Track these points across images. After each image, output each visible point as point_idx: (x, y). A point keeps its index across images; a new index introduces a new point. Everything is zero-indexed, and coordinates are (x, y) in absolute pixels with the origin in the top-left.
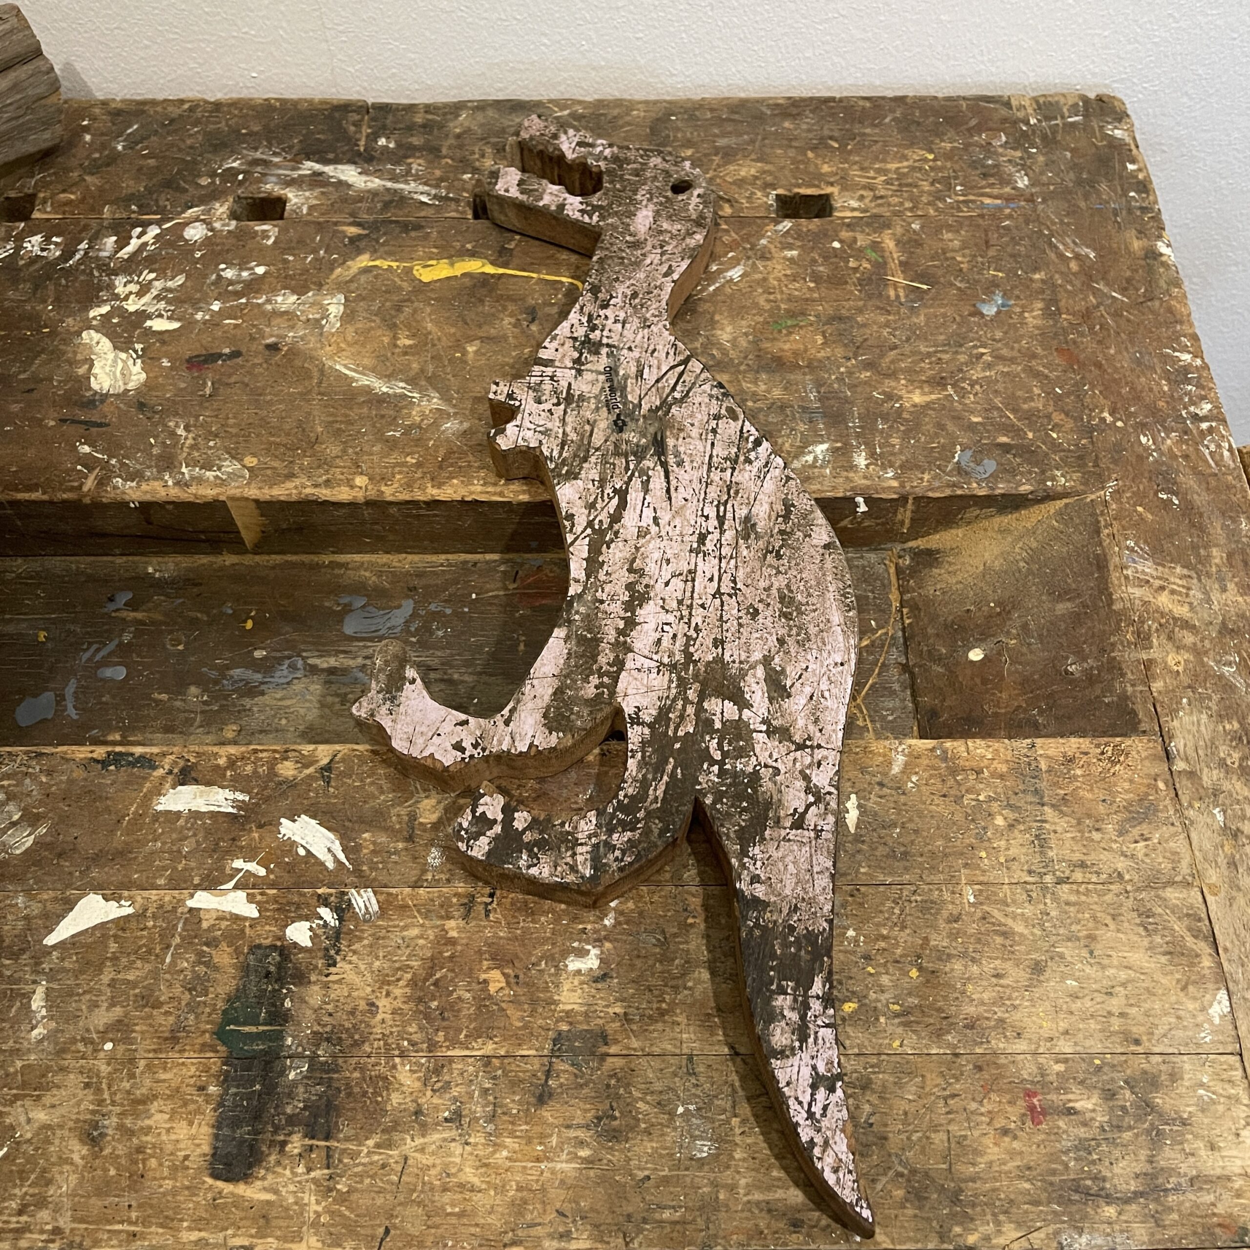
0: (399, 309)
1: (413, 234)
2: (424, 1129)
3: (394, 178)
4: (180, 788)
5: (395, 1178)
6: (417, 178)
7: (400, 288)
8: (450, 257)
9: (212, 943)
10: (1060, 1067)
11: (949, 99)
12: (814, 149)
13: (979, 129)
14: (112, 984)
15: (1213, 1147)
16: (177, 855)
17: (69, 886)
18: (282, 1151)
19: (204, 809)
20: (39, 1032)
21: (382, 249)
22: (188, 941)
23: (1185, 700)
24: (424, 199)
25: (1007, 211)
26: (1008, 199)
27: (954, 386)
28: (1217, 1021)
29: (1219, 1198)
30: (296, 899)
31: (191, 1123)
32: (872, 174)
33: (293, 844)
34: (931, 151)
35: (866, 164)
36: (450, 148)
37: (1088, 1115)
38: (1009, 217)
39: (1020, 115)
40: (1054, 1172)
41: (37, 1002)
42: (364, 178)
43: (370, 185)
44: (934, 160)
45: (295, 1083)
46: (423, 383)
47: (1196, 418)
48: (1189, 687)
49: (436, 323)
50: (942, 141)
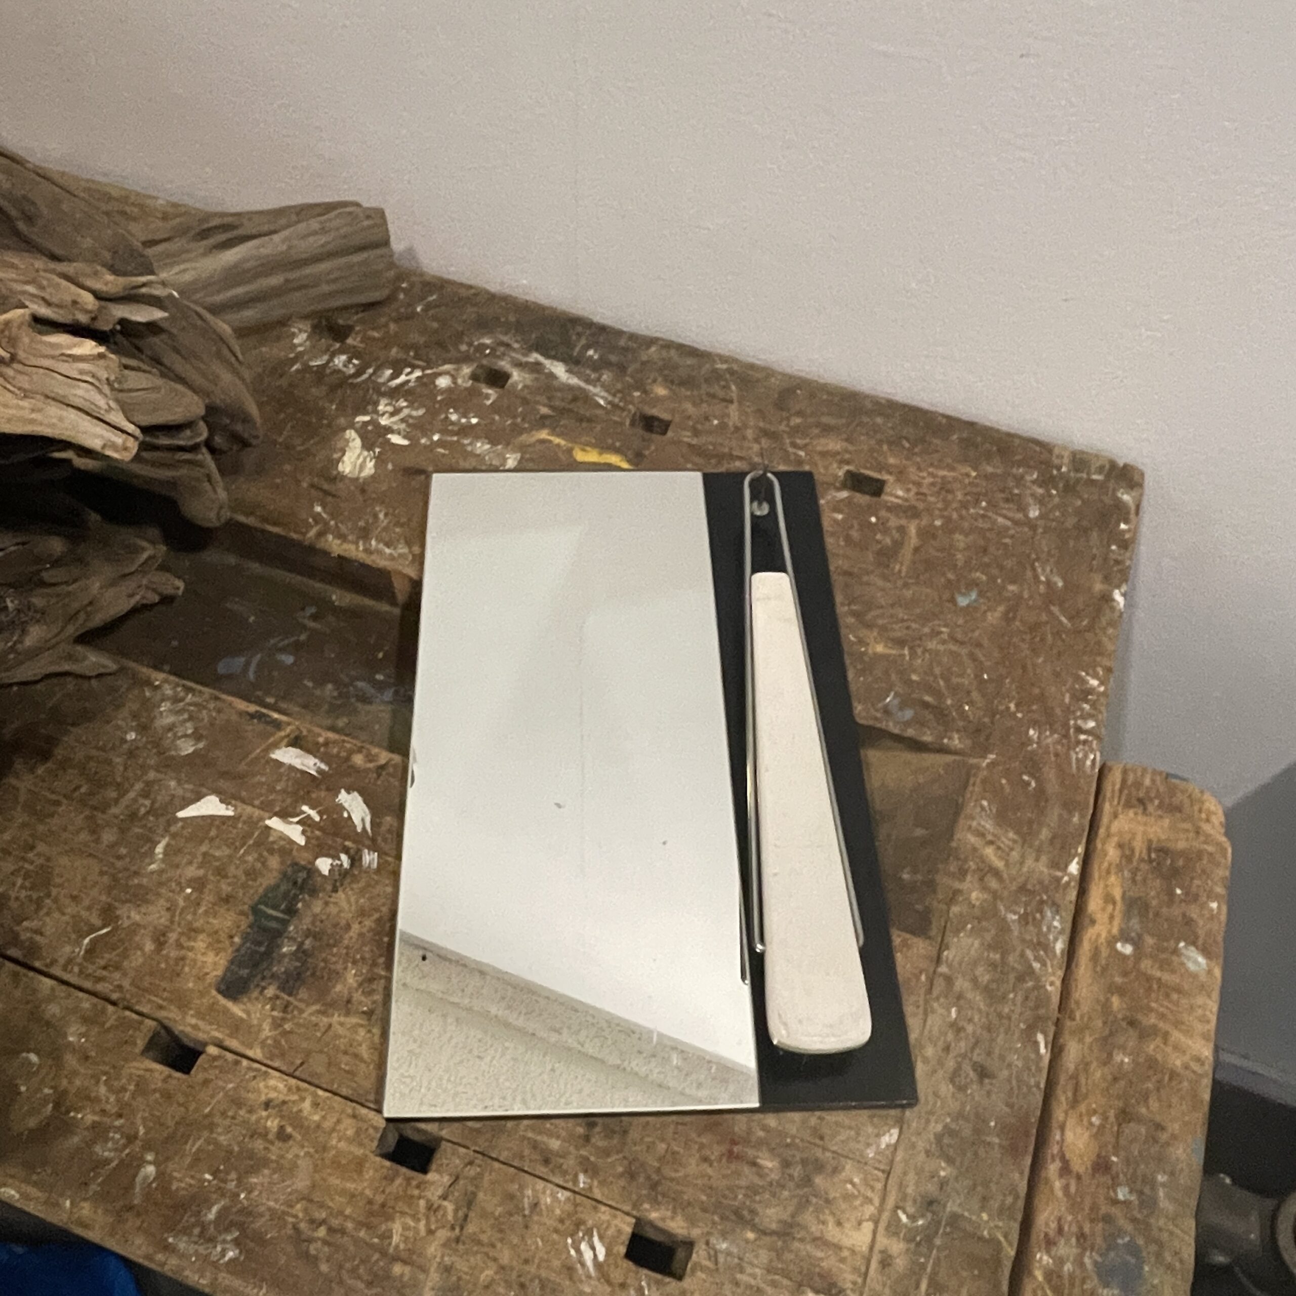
1: (584, 425)
2: (348, 1014)
3: (588, 381)
4: (290, 749)
5: (319, 1034)
6: (603, 385)
8: (602, 448)
9: (271, 851)
10: (761, 1134)
11: (1009, 435)
12: (890, 443)
13: (1019, 464)
14: (205, 854)
15: (839, 1224)
16: (272, 790)
17: (202, 785)
18: (261, 992)
19: (299, 767)
20: (153, 867)
21: (559, 429)
22: (258, 844)
23: (969, 926)
24: (602, 402)
25: (1012, 532)
26: (1016, 523)
27: (911, 648)
28: (883, 1146)
29: (828, 1257)
30: (330, 842)
31: (217, 955)
32: (925, 474)
33: (342, 808)
34: (975, 469)
35: (922, 466)
36: (635, 369)
37: (766, 1171)
38: (1012, 537)
39: (1056, 461)
40: (725, 1197)
41: (159, 849)
42: (568, 375)
43: (570, 381)
44: (975, 478)
45: (284, 955)
47: (1079, 730)
48: (977, 918)
50: (988, 464)
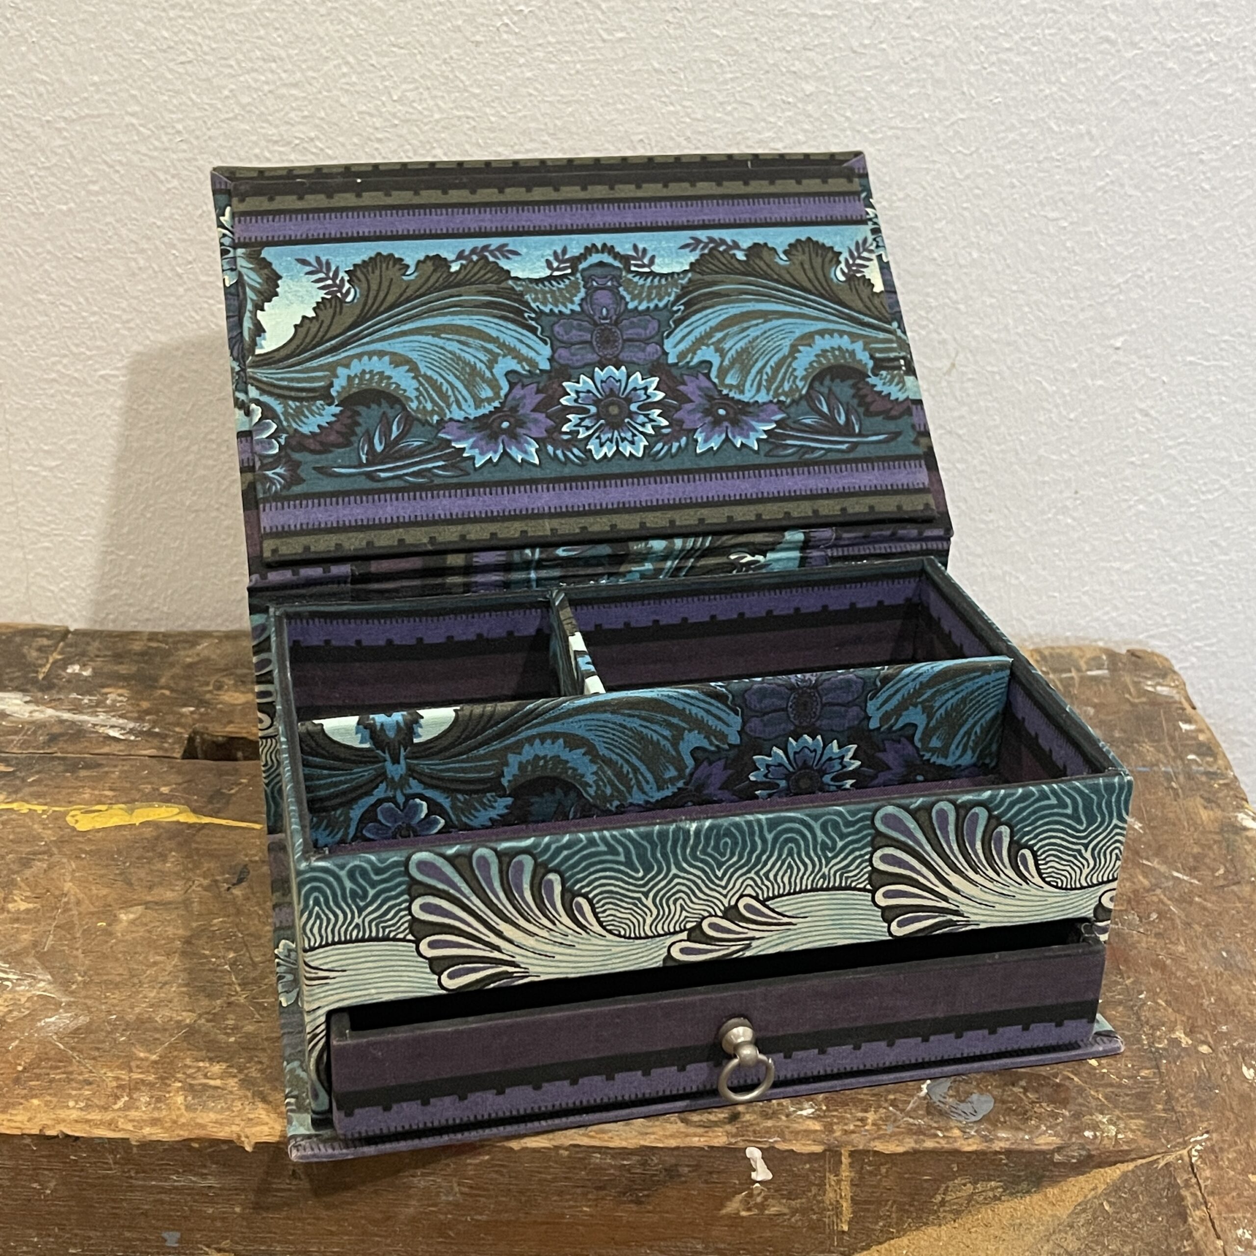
0: (26, 863)
1: (83, 773)
3: (77, 708)
6: (112, 710)
7: (39, 838)
8: (130, 802)
21: (27, 790)
24: (114, 733)
36: (173, 677)
42: (32, 707)
43: (37, 716)
46: (30, 960)
49: (82, 883)
